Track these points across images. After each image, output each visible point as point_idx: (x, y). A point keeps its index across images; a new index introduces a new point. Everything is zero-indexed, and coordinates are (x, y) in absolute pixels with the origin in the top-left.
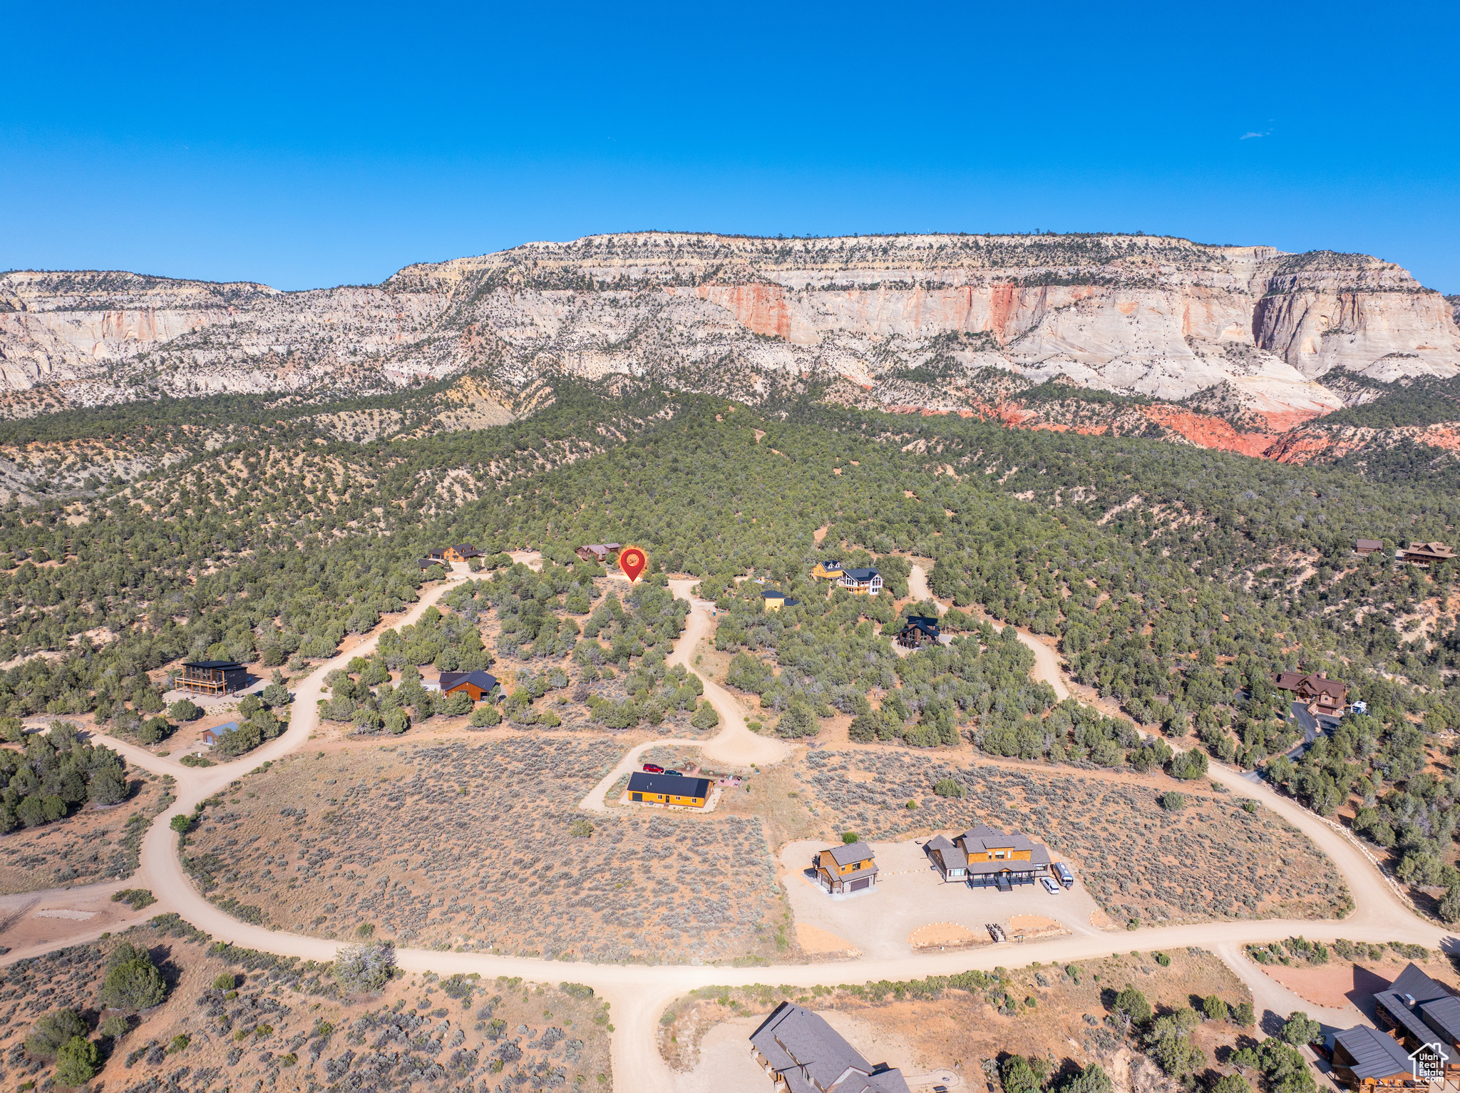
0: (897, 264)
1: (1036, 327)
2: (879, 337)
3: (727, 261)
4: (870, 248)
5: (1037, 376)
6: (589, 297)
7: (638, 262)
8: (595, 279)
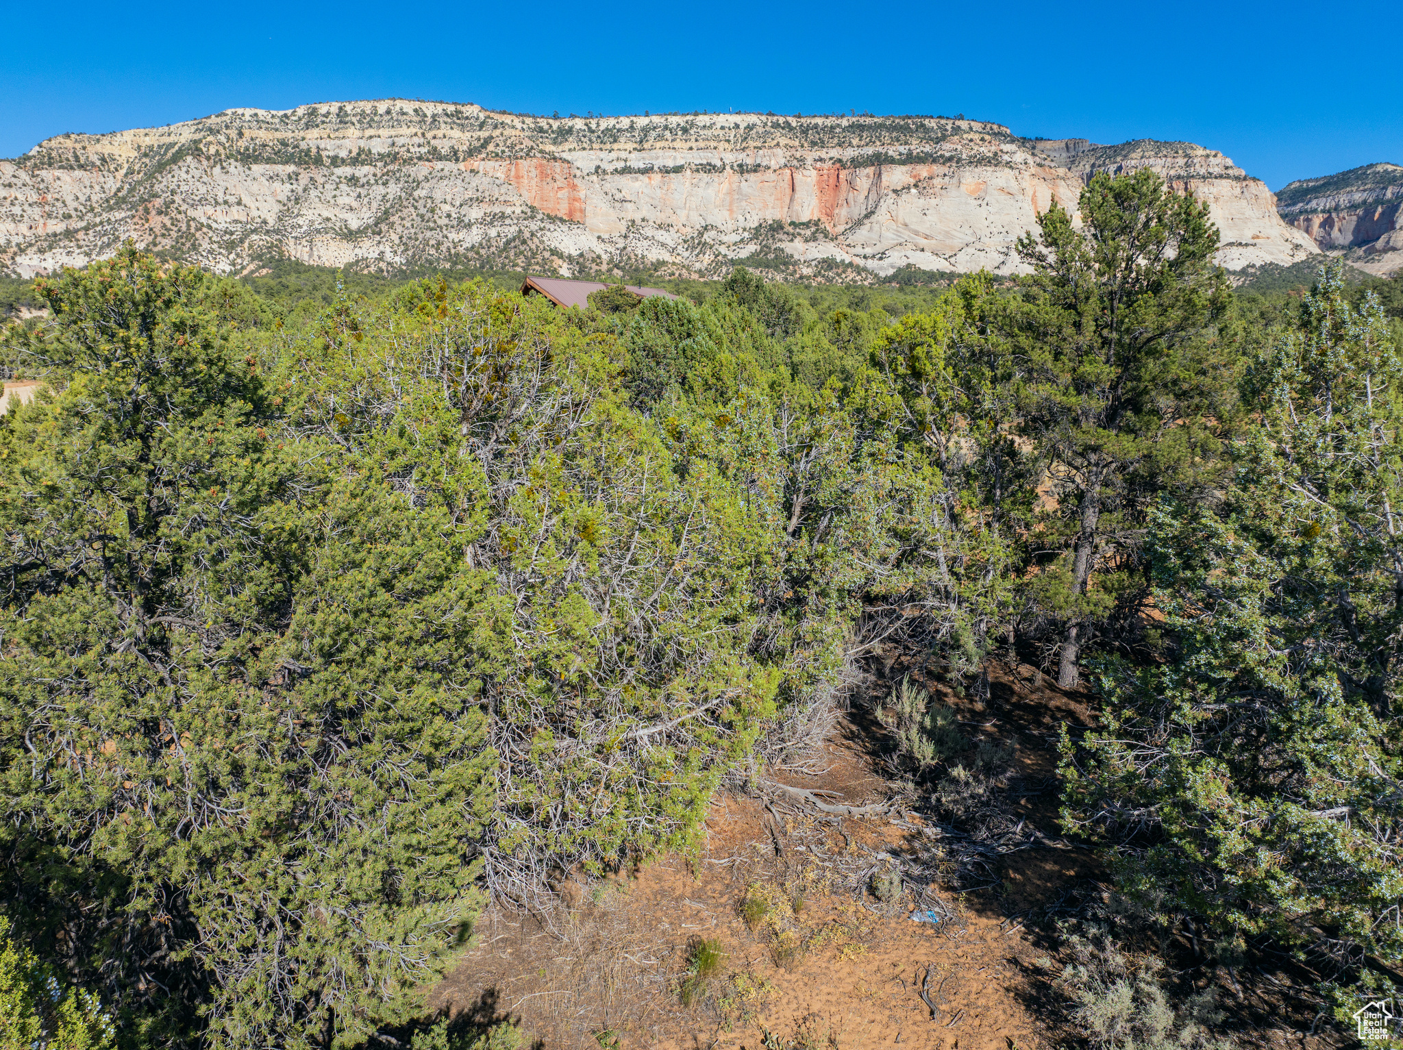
0: (702, 144)
1: (873, 213)
2: (688, 229)
3: (497, 132)
4: (666, 127)
5: (881, 268)
6: (318, 174)
7: (381, 132)
8: (324, 154)
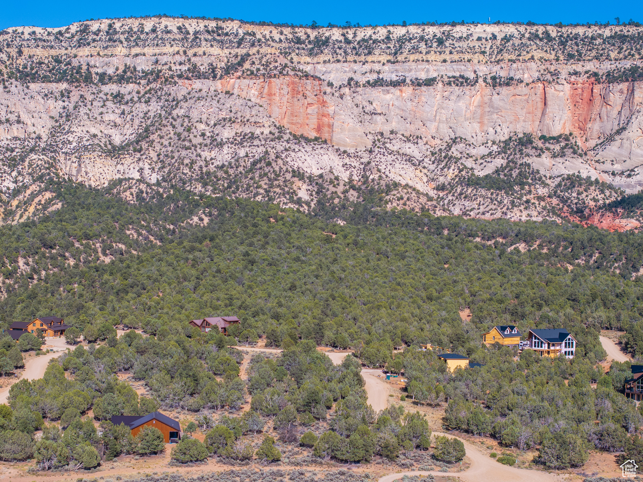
0: (456, 57)
1: (624, 129)
2: (438, 141)
3: (254, 50)
4: (422, 38)
5: (629, 186)
6: (88, 92)
7: (146, 50)
8: (93, 70)
